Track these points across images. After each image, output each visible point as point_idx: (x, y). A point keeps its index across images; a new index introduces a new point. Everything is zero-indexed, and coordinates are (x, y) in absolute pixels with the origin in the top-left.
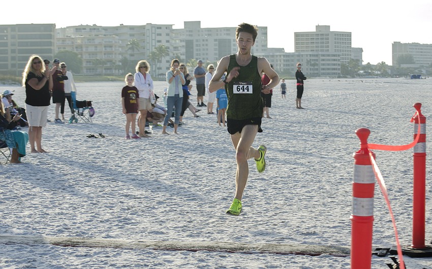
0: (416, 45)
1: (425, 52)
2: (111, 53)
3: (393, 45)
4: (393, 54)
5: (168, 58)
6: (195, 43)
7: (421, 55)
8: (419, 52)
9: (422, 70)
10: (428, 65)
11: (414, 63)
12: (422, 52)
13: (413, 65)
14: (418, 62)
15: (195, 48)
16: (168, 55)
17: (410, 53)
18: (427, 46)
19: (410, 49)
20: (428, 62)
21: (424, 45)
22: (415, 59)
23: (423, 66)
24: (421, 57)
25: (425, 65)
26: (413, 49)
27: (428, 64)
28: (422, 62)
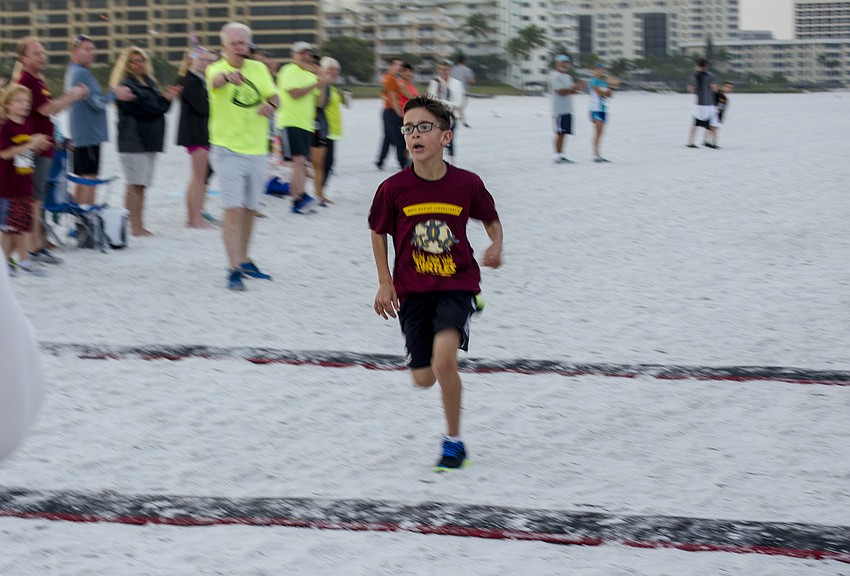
2: (430, 42)
5: (543, 51)
6: (596, 21)
15: (596, 30)
16: (542, 44)
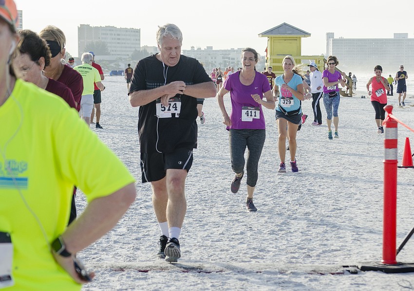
0: (111, 29)
1: (123, 39)
3: (79, 29)
4: (79, 41)
7: (118, 43)
8: (115, 39)
9: (120, 64)
10: (128, 57)
11: (108, 54)
12: (119, 39)
13: (107, 56)
14: (114, 53)
17: (103, 40)
18: (127, 31)
19: (104, 34)
20: (127, 53)
21: (121, 29)
22: (109, 48)
23: (120, 59)
24: (118, 45)
25: (123, 57)
26: (107, 34)
27: (128, 55)
28: (118, 53)
